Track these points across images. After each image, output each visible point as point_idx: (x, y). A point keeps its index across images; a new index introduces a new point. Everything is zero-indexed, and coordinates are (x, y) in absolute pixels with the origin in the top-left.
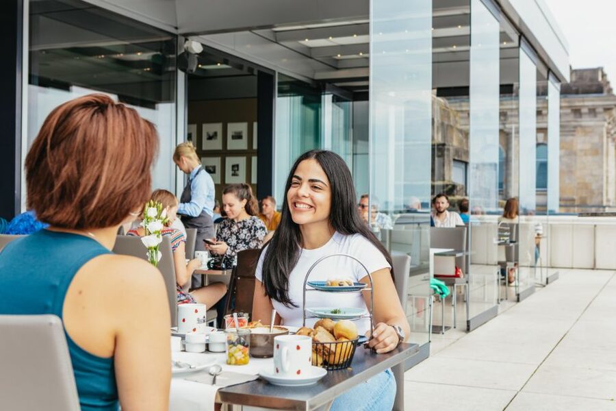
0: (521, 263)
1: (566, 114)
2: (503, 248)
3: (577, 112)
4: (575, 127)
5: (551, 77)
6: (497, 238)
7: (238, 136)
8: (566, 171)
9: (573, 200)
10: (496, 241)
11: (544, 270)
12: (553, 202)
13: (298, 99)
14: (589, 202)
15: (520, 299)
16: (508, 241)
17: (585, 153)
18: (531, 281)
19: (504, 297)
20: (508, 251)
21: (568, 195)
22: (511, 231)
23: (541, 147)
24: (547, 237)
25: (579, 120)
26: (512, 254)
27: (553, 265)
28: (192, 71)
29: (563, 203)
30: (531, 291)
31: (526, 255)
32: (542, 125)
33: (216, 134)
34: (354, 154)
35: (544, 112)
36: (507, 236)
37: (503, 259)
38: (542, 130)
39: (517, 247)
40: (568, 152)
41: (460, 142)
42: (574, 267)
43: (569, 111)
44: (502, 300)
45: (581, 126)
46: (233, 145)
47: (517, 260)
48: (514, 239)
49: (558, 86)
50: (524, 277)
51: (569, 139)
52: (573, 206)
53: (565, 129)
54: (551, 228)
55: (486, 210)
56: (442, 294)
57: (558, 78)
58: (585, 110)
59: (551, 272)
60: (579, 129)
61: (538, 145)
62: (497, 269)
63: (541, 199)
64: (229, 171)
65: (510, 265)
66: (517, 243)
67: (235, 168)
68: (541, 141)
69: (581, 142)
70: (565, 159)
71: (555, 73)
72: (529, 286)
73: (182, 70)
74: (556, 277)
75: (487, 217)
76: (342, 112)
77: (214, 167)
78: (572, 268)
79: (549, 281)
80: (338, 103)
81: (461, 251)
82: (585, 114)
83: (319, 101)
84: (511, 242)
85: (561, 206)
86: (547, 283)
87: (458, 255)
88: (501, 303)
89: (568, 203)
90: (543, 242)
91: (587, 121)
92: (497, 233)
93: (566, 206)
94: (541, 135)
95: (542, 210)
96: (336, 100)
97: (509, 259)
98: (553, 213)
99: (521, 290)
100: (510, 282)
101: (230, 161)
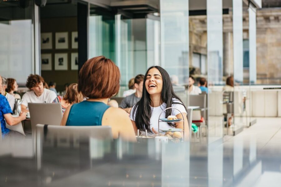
0: (235, 114)
1: (261, 21)
2: (225, 106)
3: (267, 19)
4: (266, 29)
5: (251, 6)
6: (222, 100)
7: (62, 41)
8: (261, 57)
9: (265, 75)
10: (221, 102)
11: (248, 118)
12: (253, 76)
13: (100, 17)
14: (275, 76)
15: (235, 134)
16: (228, 102)
17: (272, 45)
18: (241, 125)
19: (226, 134)
20: (228, 107)
21: (262, 72)
22: (229, 96)
23: (246, 42)
24: (250, 99)
25: (269, 24)
26: (230, 109)
27: (253, 115)
28: (43, 5)
29: (259, 77)
30: (241, 130)
31: (238, 109)
32: (246, 28)
33: (48, 40)
34: (135, 51)
35: (247, 19)
36: (227, 99)
37: (225, 112)
38: (246, 31)
39: (233, 105)
40: (262, 45)
41: (197, 41)
42: (266, 115)
43: (262, 18)
44: (225, 135)
45: (270, 28)
46: (59, 46)
47: (233, 112)
48: (231, 100)
49: (255, 9)
50: (237, 123)
51: (263, 36)
52: (266, 78)
53: (259, 30)
54: (252, 93)
55: (214, 83)
56: (194, 131)
57: (254, 6)
58: (272, 18)
59: (252, 119)
60: (269, 30)
61: (244, 40)
62: (222, 118)
63: (246, 74)
64: (57, 62)
65: (229, 115)
66: (233, 103)
67: (61, 60)
68: (245, 37)
69: (269, 38)
70: (260, 49)
71: (253, 3)
72: (240, 127)
73: (37, 5)
74: (255, 122)
75: (215, 87)
76: (126, 25)
77: (47, 60)
78: (264, 117)
79: (251, 124)
80: (124, 20)
81: (203, 107)
82: (272, 20)
83: (114, 19)
84: (230, 102)
85: (257, 79)
86: (250, 125)
87: (203, 110)
88: (225, 136)
89: (263, 77)
90: (247, 102)
91: (273, 25)
92: (222, 97)
93: (261, 79)
94: (245, 34)
95: (247, 82)
96: (123, 18)
97: (228, 112)
98: (253, 84)
99: (235, 130)
100: (229, 126)
101: (58, 56)
